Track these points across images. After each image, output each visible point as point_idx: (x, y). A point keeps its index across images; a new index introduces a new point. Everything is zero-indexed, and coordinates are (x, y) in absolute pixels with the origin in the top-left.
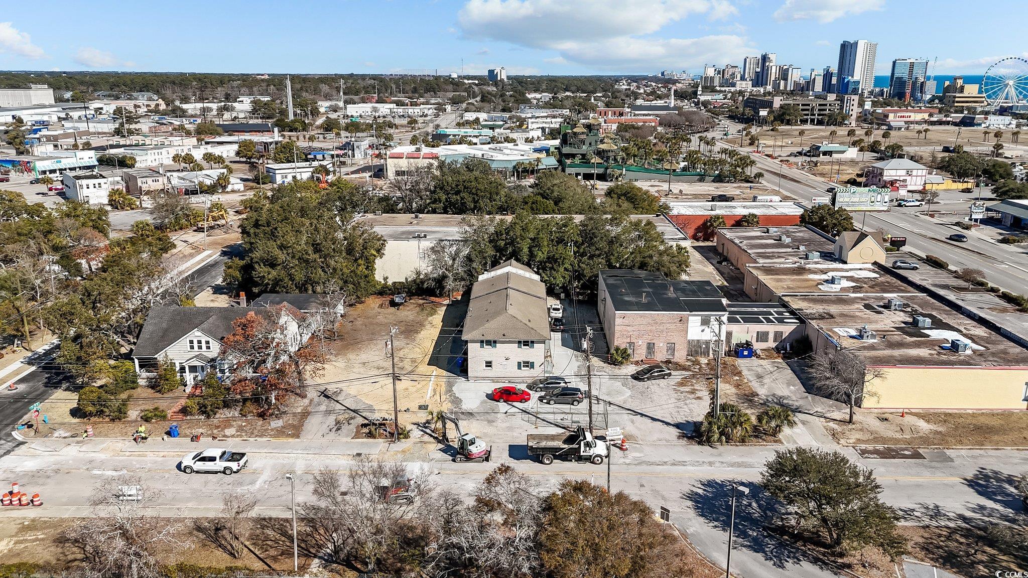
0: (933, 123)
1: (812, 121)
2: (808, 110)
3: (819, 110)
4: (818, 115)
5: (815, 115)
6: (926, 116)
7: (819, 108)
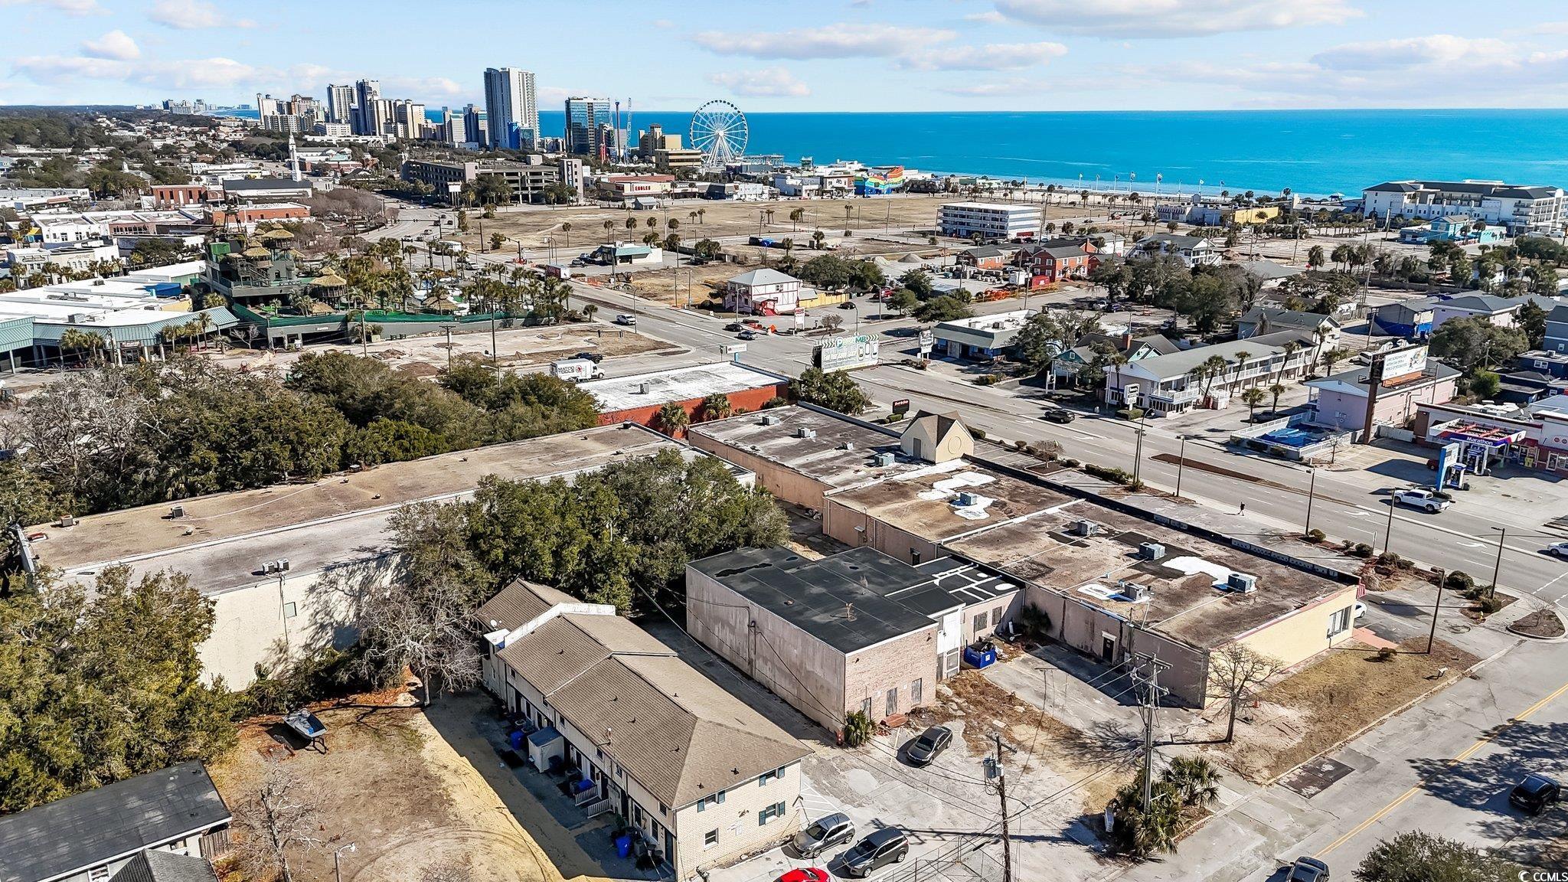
0: (677, 196)
1: (525, 197)
2: (517, 181)
3: (532, 181)
4: (533, 189)
5: (527, 189)
6: (668, 186)
7: (531, 178)
